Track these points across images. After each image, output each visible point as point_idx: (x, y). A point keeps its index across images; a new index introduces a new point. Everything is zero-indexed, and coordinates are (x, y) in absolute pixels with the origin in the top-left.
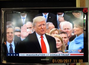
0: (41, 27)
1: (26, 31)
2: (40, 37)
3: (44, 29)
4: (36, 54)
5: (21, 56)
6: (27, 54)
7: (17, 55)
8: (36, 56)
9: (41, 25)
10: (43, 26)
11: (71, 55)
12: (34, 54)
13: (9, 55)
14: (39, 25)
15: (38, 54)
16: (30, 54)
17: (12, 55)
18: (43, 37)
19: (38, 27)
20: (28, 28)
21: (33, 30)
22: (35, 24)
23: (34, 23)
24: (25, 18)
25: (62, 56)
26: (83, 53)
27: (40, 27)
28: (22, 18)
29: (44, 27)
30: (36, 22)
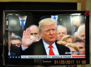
0: (50, 33)
1: (30, 37)
2: (49, 47)
3: (53, 36)
4: (38, 56)
5: (23, 58)
6: (30, 56)
7: (19, 57)
8: (38, 58)
9: (50, 30)
10: (52, 32)
11: (73, 57)
12: (36, 56)
13: (11, 57)
14: (47, 29)
15: (40, 56)
16: (32, 56)
17: (13, 57)
18: (53, 47)
19: (45, 33)
20: (32, 34)
21: (39, 37)
22: (42, 29)
23: (41, 27)
24: (24, 20)
25: (64, 58)
26: (85, 56)
27: (48, 33)
28: (21, 20)
29: (54, 32)
30: (43, 26)
